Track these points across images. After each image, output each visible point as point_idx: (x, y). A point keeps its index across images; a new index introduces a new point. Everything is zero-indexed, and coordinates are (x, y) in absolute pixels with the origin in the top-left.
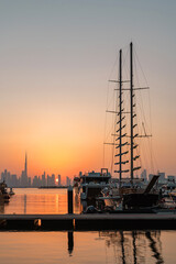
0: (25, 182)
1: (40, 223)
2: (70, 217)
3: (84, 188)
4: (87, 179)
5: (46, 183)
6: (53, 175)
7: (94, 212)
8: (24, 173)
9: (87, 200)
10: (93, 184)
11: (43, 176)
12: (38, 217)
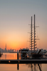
0: (6, 51)
1: (10, 62)
2: (18, 60)
3: (22, 53)
4: (22, 50)
5: (12, 51)
6: (13, 49)
7: (24, 59)
8: (6, 49)
9: (22, 56)
10: (24, 52)
11: (11, 50)
12: (9, 60)
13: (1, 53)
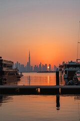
0: (29, 69)
1: (39, 91)
2: (58, 87)
3: (66, 72)
5: (42, 69)
6: (46, 65)
7: (72, 84)
8: (29, 63)
9: (67, 78)
10: (71, 69)
11: (40, 65)
12: (38, 87)
13: (20, 73)
